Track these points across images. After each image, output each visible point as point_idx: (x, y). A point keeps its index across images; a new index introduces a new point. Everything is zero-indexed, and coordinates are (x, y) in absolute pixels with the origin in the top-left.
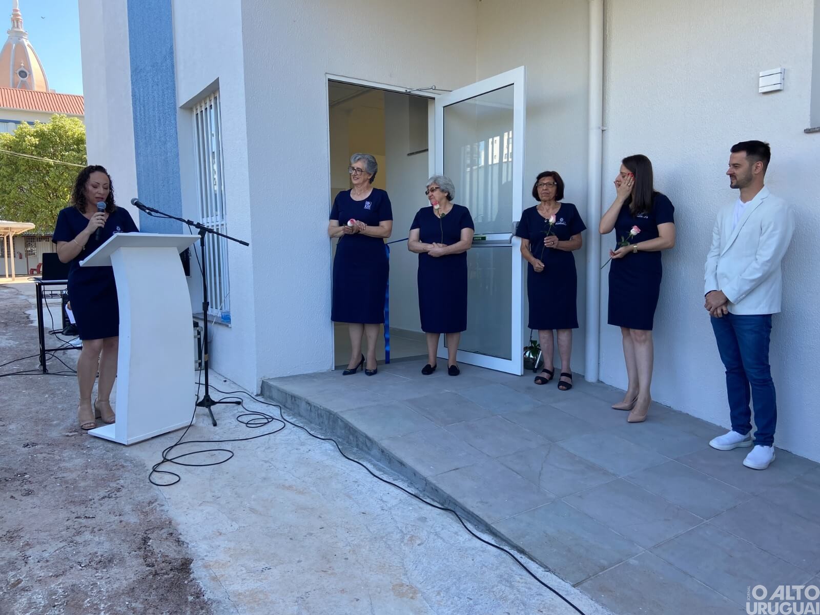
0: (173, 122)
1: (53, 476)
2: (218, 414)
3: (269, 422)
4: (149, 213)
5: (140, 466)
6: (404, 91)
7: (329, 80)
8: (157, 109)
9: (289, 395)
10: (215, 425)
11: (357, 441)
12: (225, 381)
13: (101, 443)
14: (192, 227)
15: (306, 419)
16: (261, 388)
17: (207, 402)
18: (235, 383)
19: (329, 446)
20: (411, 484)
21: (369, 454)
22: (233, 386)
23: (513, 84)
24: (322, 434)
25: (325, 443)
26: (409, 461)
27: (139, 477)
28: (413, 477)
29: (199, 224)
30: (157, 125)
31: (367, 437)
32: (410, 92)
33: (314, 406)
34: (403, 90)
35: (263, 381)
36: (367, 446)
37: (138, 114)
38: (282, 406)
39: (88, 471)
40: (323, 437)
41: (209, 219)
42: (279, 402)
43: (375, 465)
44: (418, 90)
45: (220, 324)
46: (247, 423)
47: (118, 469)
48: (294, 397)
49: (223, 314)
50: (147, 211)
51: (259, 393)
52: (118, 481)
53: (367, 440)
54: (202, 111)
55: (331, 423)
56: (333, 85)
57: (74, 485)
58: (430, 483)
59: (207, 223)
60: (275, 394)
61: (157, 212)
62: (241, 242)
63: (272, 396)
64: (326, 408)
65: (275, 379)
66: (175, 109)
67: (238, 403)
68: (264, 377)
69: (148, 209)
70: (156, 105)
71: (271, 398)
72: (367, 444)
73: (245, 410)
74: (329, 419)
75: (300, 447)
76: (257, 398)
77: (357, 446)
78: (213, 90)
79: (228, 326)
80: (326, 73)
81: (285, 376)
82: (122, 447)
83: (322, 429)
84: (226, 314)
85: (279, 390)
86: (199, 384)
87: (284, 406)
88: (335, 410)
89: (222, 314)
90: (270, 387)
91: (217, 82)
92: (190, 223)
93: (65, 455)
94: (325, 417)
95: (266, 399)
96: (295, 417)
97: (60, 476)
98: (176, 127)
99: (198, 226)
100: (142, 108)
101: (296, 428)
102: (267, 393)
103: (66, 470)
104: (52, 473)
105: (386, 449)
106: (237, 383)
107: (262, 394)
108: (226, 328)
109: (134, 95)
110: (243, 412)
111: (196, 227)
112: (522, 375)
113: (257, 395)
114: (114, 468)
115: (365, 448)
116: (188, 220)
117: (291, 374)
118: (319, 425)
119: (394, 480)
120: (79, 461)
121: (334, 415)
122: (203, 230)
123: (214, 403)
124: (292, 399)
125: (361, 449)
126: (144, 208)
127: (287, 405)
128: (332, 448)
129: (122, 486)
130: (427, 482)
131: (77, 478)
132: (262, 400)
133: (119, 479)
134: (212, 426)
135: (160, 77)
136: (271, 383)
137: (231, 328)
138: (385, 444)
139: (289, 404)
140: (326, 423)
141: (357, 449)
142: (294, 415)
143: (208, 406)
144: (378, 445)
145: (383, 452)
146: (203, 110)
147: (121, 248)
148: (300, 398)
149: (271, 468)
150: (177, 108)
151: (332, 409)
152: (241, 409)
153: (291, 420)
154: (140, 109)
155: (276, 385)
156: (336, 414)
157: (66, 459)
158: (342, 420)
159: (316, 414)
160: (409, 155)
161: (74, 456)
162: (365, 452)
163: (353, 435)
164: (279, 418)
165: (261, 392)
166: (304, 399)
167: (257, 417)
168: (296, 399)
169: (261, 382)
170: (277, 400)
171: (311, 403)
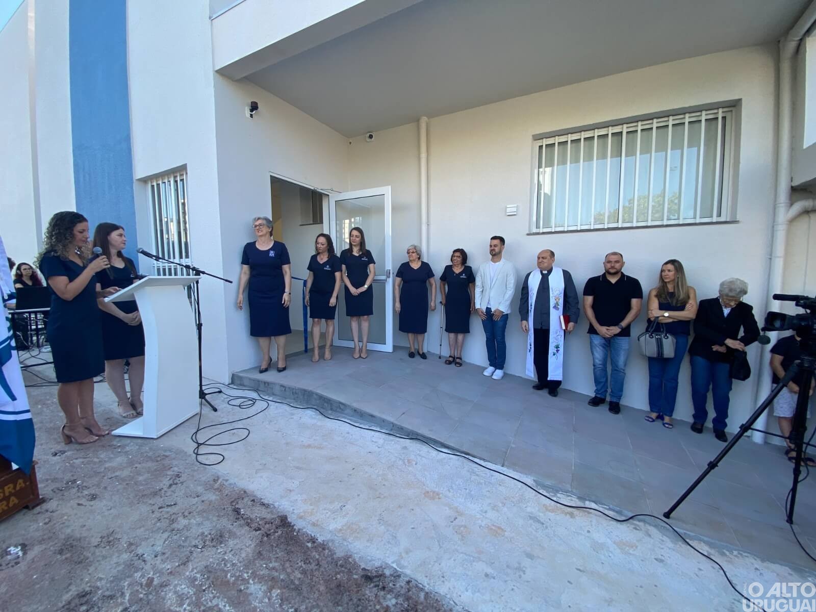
1: (105, 478)
2: (213, 401)
3: (254, 403)
5: (180, 452)
7: (271, 176)
9: (262, 382)
10: (215, 410)
11: (331, 406)
13: (128, 441)
16: (232, 379)
17: (202, 395)
19: (310, 412)
20: (381, 427)
23: (384, 194)
24: (303, 406)
25: (307, 411)
26: (376, 413)
27: (187, 462)
28: (382, 423)
30: (106, 189)
31: (340, 402)
32: (315, 190)
33: (289, 388)
34: (313, 188)
35: (233, 375)
38: (256, 390)
39: (136, 465)
40: (301, 407)
42: (252, 387)
43: (350, 420)
44: (322, 189)
46: (239, 406)
47: (163, 459)
48: (267, 383)
51: (230, 382)
52: (172, 469)
53: (341, 405)
55: (306, 397)
57: (134, 480)
58: (396, 425)
60: (246, 382)
62: (227, 281)
63: (243, 384)
64: (300, 388)
65: (241, 371)
66: (132, 180)
67: (220, 392)
68: (233, 371)
70: (107, 175)
72: (341, 407)
73: (229, 396)
74: (304, 395)
75: (292, 417)
76: (230, 386)
77: (331, 409)
78: (180, 171)
80: (270, 172)
81: (246, 369)
82: (151, 440)
83: (296, 402)
85: (250, 379)
87: (260, 390)
88: (310, 388)
90: (241, 378)
91: (183, 166)
93: (102, 456)
94: (300, 394)
95: (237, 386)
96: (271, 396)
97: (113, 476)
99: (194, 269)
100: (87, 176)
101: (277, 404)
102: (237, 382)
103: (114, 469)
104: (103, 475)
105: (358, 409)
107: (232, 383)
110: (227, 398)
112: (392, 352)
113: (229, 384)
114: (159, 459)
115: (338, 410)
118: (294, 399)
119: (370, 427)
120: (120, 460)
121: (309, 392)
122: (198, 272)
123: (206, 394)
124: (265, 384)
125: (336, 411)
126: (151, 256)
128: (314, 413)
129: (178, 472)
130: (394, 425)
131: (131, 474)
133: (172, 467)
134: (213, 412)
135: (112, 155)
136: (241, 375)
138: (355, 405)
140: (302, 397)
142: (268, 394)
143: (205, 398)
144: (350, 407)
145: (355, 411)
148: (274, 384)
149: (285, 434)
151: (306, 388)
152: (226, 396)
153: (271, 399)
154: (84, 176)
155: (246, 376)
156: (311, 391)
157: (106, 459)
158: (317, 394)
159: (291, 392)
160: (301, 225)
161: (112, 456)
162: (339, 412)
163: (327, 403)
164: (260, 399)
165: (232, 381)
166: (278, 384)
167: (243, 400)
168: (270, 384)
169: (231, 375)
170: (248, 386)
171: (285, 386)
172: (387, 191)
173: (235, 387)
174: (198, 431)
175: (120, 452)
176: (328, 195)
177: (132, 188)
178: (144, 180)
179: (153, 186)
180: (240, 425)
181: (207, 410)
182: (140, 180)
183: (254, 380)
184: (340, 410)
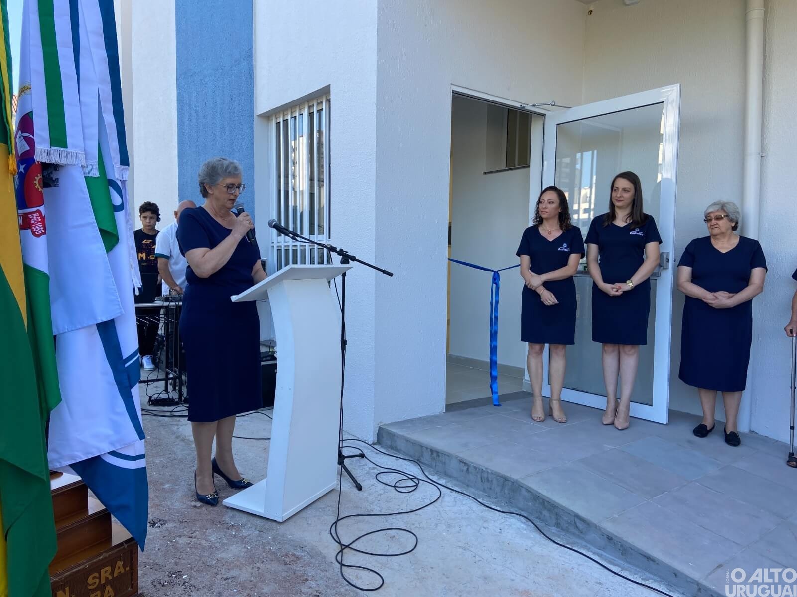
3: (417, 485)
5: (315, 555)
7: (454, 92)
8: (219, 116)
9: (427, 448)
10: (359, 488)
11: (557, 519)
14: (335, 254)
15: (457, 480)
16: (378, 435)
17: (340, 458)
21: (583, 539)
23: (664, 102)
24: (500, 507)
25: (509, 519)
27: (329, 575)
28: (672, 577)
30: (217, 133)
31: (577, 516)
32: (526, 107)
33: (475, 468)
34: (518, 105)
35: (379, 428)
36: (577, 527)
37: (186, 121)
38: (419, 461)
39: (258, 565)
40: (498, 509)
44: (534, 105)
46: (395, 487)
47: (293, 561)
48: (435, 452)
53: (577, 520)
54: (286, 121)
55: (506, 491)
56: (457, 97)
57: (256, 590)
60: (401, 444)
63: (396, 447)
64: (496, 472)
65: (393, 424)
66: (252, 116)
67: (362, 456)
68: (380, 422)
70: (219, 112)
72: (578, 524)
73: (375, 466)
74: (503, 486)
76: (375, 447)
77: (558, 525)
80: (452, 84)
85: (408, 440)
88: (514, 476)
90: (392, 436)
91: (327, 88)
93: (212, 539)
94: (495, 482)
95: (387, 447)
96: (444, 477)
97: (229, 575)
98: (252, 138)
100: (194, 114)
101: (454, 493)
102: (387, 442)
103: (229, 565)
104: (215, 570)
105: (616, 536)
107: (379, 442)
112: (667, 424)
113: (374, 444)
114: (287, 560)
115: (572, 529)
116: (330, 246)
118: (484, 490)
120: (236, 550)
121: (513, 482)
122: (346, 257)
124: (432, 454)
125: (567, 531)
131: (253, 579)
133: (307, 580)
134: (356, 490)
135: (227, 82)
136: (393, 430)
138: (609, 527)
139: (427, 459)
140: (498, 489)
141: (558, 530)
142: (437, 473)
144: (600, 529)
145: (610, 539)
146: (289, 119)
148: (448, 455)
149: (478, 558)
150: (255, 117)
151: (508, 474)
152: (371, 465)
153: (442, 481)
154: (191, 115)
155: (402, 434)
156: (517, 480)
157: (218, 545)
158: (529, 490)
159: (479, 476)
160: (485, 173)
161: (225, 541)
162: (574, 534)
163: (549, 511)
164: (426, 479)
165: (377, 440)
166: (457, 457)
167: (400, 477)
168: (440, 455)
169: (378, 429)
170: (404, 452)
171: (467, 462)
172: (671, 93)
173: (382, 450)
174: (338, 520)
175: (235, 536)
176: (544, 115)
177: (252, 129)
178: (267, 117)
179: (278, 124)
180: (398, 522)
181: (347, 486)
182: (261, 116)
183: (413, 443)
184: (577, 532)
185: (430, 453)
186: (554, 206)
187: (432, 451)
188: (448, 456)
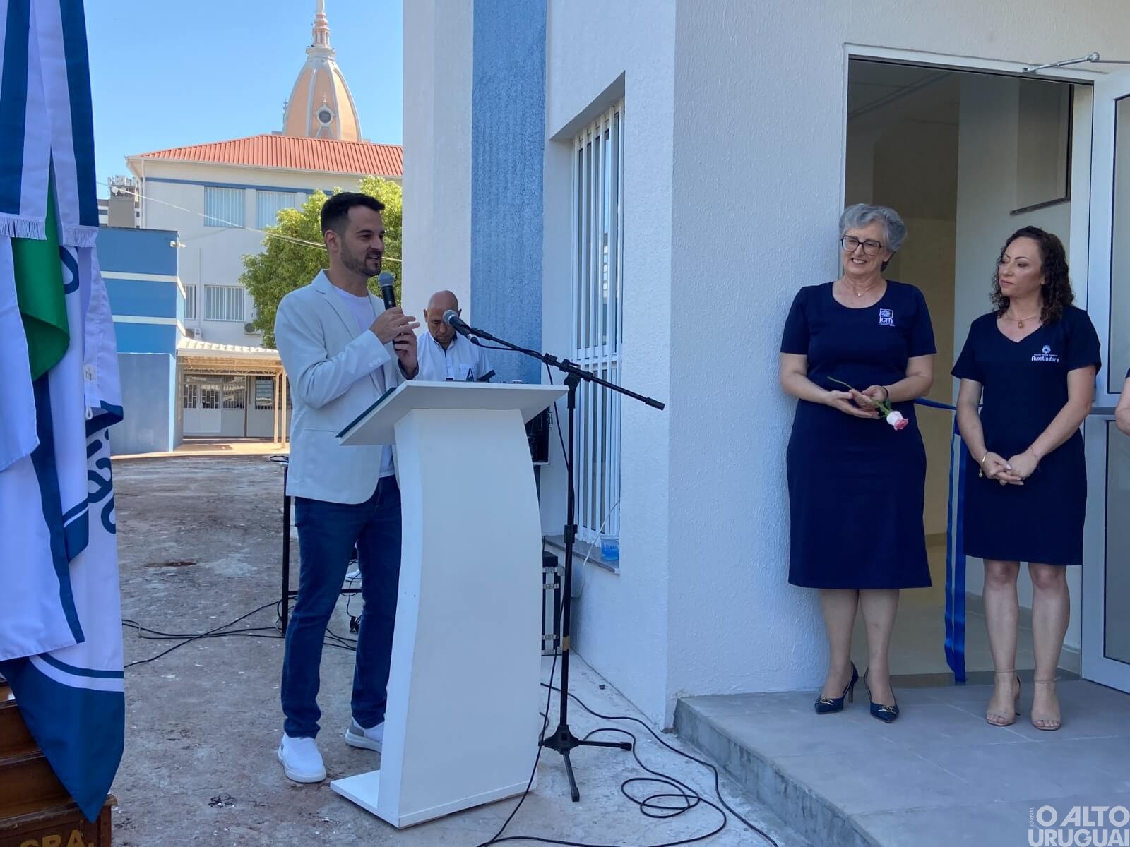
0: (537, 167)
2: (585, 769)
3: (690, 807)
4: (474, 341)
6: (1021, 71)
7: (851, 58)
8: (511, 148)
9: (735, 744)
10: (576, 797)
12: (602, 687)
13: (349, 814)
14: (552, 368)
16: (675, 714)
17: (562, 740)
18: (622, 695)
22: (617, 699)
29: (566, 361)
30: (509, 176)
32: (1033, 72)
33: (795, 787)
34: (1018, 68)
35: (679, 700)
37: (480, 160)
38: (719, 769)
41: (590, 350)
42: (711, 755)
45: (598, 564)
46: (644, 804)
48: (744, 752)
49: (605, 544)
50: (471, 336)
51: (671, 726)
54: (589, 144)
55: (835, 838)
59: (584, 359)
60: (704, 736)
61: (489, 337)
62: (649, 401)
63: (698, 741)
64: (822, 799)
65: (706, 697)
66: (542, 142)
67: (626, 747)
68: (681, 692)
69: (473, 331)
70: (511, 140)
71: (694, 741)
74: (831, 827)
76: (664, 738)
78: (613, 98)
79: (613, 571)
80: (847, 44)
81: (727, 693)
84: (610, 544)
85: (713, 728)
86: (550, 687)
87: (725, 768)
89: (603, 545)
90: (694, 717)
91: (620, 83)
92: (550, 360)
93: (279, 835)
94: (820, 818)
95: (684, 742)
98: (541, 178)
99: (566, 366)
100: (488, 148)
101: (748, 833)
102: (686, 729)
106: (626, 696)
107: (675, 729)
108: (609, 574)
109: (475, 127)
110: (634, 770)
111: (561, 369)
113: (666, 731)
116: (547, 355)
117: (739, 691)
118: (807, 834)
121: (845, 822)
122: (574, 375)
123: (576, 742)
124: (742, 756)
126: (466, 330)
127: (730, 768)
132: (675, 744)
135: (519, 88)
136: (697, 708)
137: (618, 575)
139: (734, 765)
140: (824, 834)
142: (745, 793)
143: (565, 751)
146: (592, 140)
147: (415, 411)
148: (761, 760)
150: (546, 142)
152: (632, 764)
154: (485, 150)
155: (706, 714)
156: (850, 818)
158: (865, 839)
159: (800, 805)
164: (714, 800)
165: (674, 725)
166: (773, 765)
167: (666, 789)
168: (752, 758)
169: (676, 702)
170: (707, 750)
171: (786, 776)
175: (315, 837)
176: (1090, 83)
177: (541, 163)
178: (568, 136)
179: (581, 154)
182: (557, 140)
183: (719, 735)
185: (739, 754)
186: (1027, 271)
187: (742, 749)
188: (762, 762)
